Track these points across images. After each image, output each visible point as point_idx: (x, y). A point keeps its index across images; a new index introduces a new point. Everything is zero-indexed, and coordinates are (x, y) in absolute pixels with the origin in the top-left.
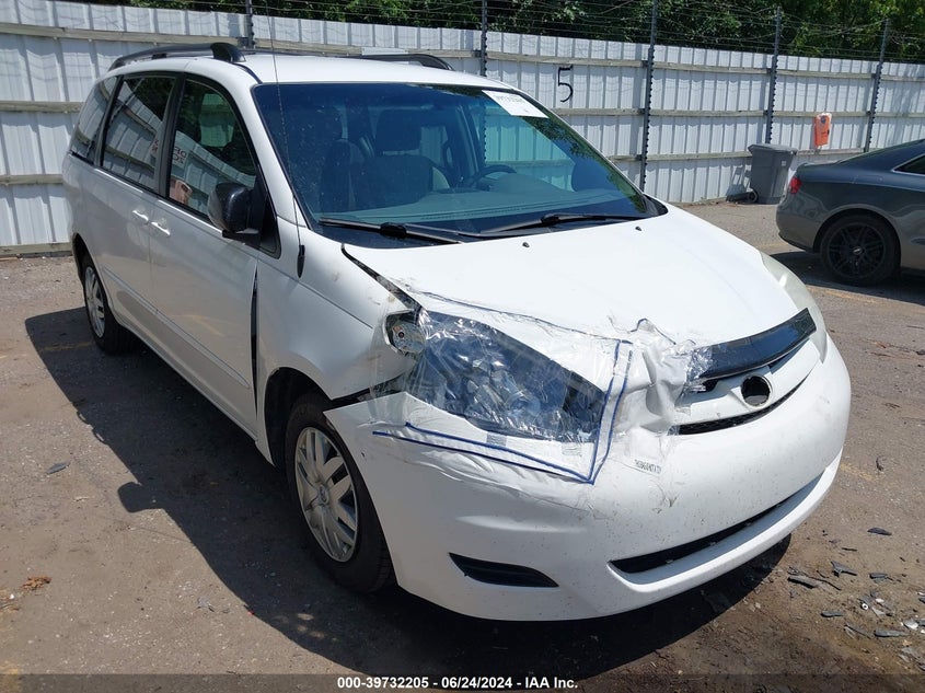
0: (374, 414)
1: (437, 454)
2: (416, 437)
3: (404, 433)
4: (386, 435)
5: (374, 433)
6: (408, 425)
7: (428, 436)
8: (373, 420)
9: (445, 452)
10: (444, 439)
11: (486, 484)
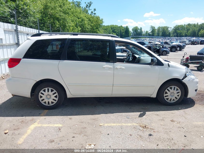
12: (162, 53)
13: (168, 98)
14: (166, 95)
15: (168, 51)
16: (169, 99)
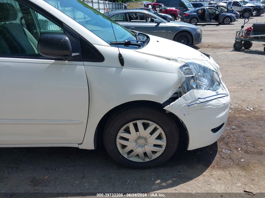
0: (186, 100)
1: (210, 103)
2: (203, 101)
3: (199, 101)
4: (194, 104)
5: (188, 106)
6: (199, 98)
7: (206, 99)
8: (187, 102)
9: (212, 101)
10: (210, 98)
11: (221, 105)
12: (224, 20)
13: (126, 146)
14: (126, 135)
15: (233, 17)
16: (128, 149)
